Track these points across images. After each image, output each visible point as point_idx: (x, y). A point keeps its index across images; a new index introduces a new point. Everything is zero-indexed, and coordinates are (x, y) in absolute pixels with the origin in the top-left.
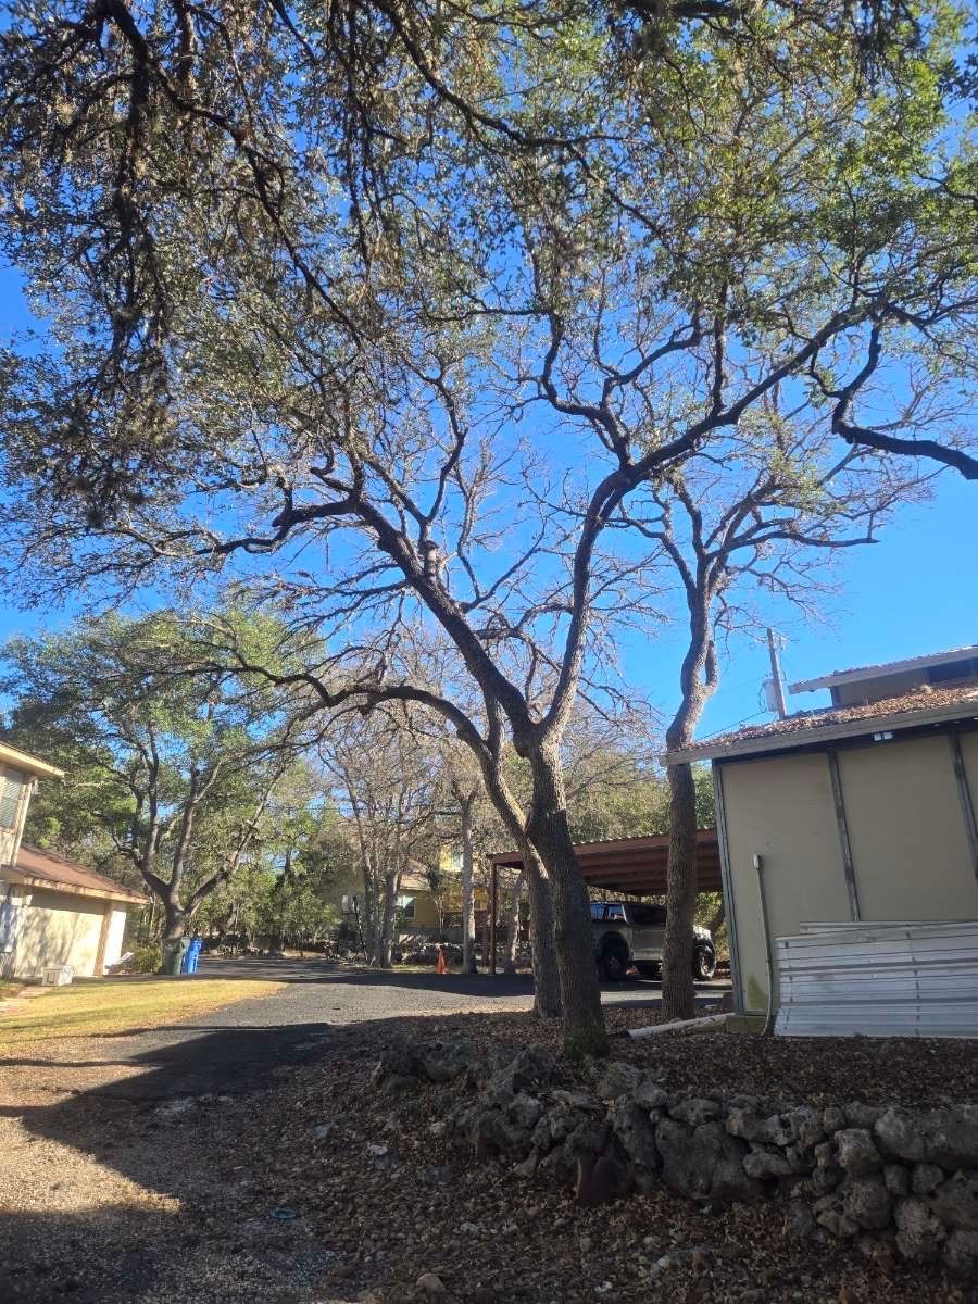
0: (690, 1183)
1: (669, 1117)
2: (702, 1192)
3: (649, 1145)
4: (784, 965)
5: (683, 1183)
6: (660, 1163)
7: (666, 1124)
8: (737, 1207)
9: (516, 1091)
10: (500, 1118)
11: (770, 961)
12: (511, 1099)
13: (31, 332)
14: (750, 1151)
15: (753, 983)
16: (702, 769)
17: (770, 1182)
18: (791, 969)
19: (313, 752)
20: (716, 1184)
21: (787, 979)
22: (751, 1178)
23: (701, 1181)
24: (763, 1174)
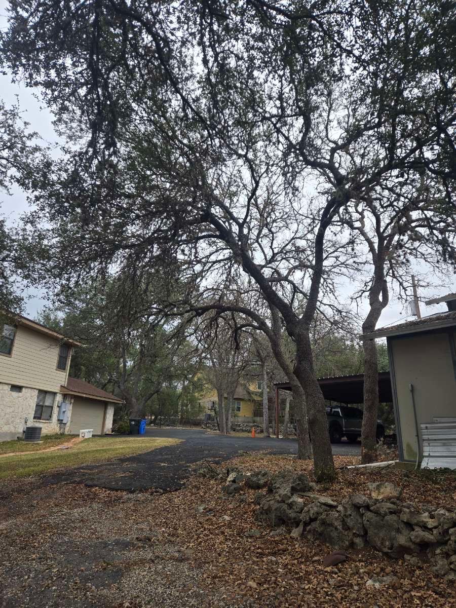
0: (382, 543)
1: (371, 511)
2: (389, 548)
3: (360, 523)
4: (425, 437)
5: (379, 544)
6: (366, 533)
7: (369, 514)
8: (407, 557)
9: (292, 494)
10: (285, 507)
11: (417, 436)
12: (290, 498)
13: (57, 144)
14: (413, 530)
15: (408, 445)
16: (382, 341)
17: (424, 546)
18: (428, 440)
19: (193, 337)
20: (396, 545)
21: (427, 444)
22: (414, 543)
23: (387, 543)
24: (421, 541)
